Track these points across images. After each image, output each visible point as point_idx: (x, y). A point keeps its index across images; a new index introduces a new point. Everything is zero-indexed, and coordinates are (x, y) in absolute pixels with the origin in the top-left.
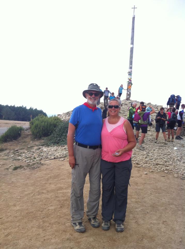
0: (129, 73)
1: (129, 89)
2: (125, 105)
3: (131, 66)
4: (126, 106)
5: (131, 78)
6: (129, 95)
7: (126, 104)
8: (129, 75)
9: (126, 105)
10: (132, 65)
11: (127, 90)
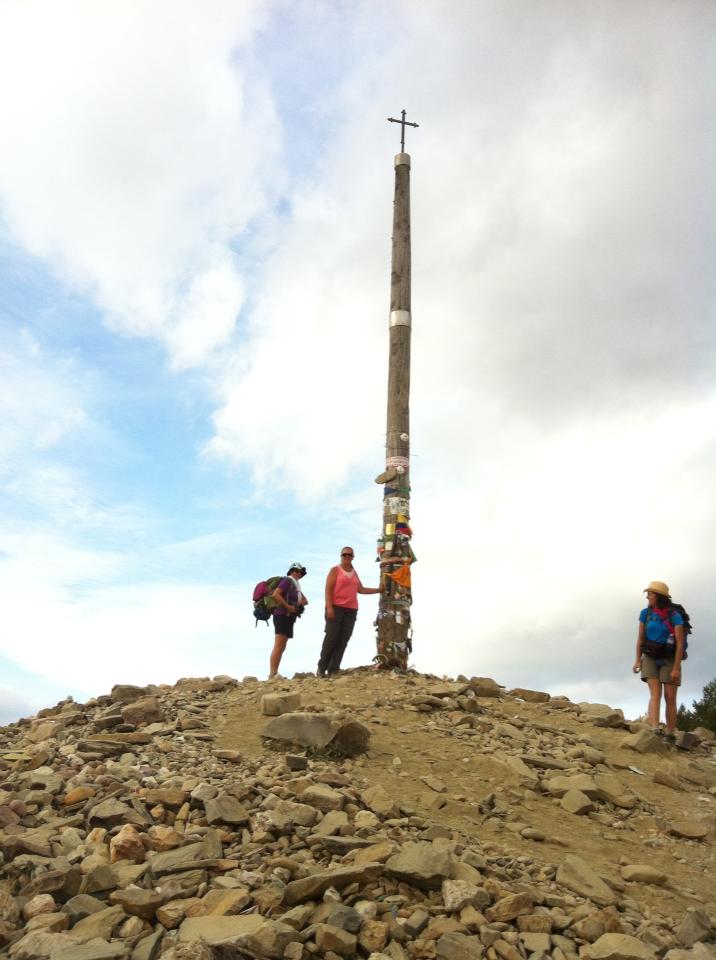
0: (392, 484)
1: (395, 590)
3: (403, 436)
5: (407, 517)
6: (394, 634)
8: (388, 492)
10: (406, 430)
11: (377, 597)
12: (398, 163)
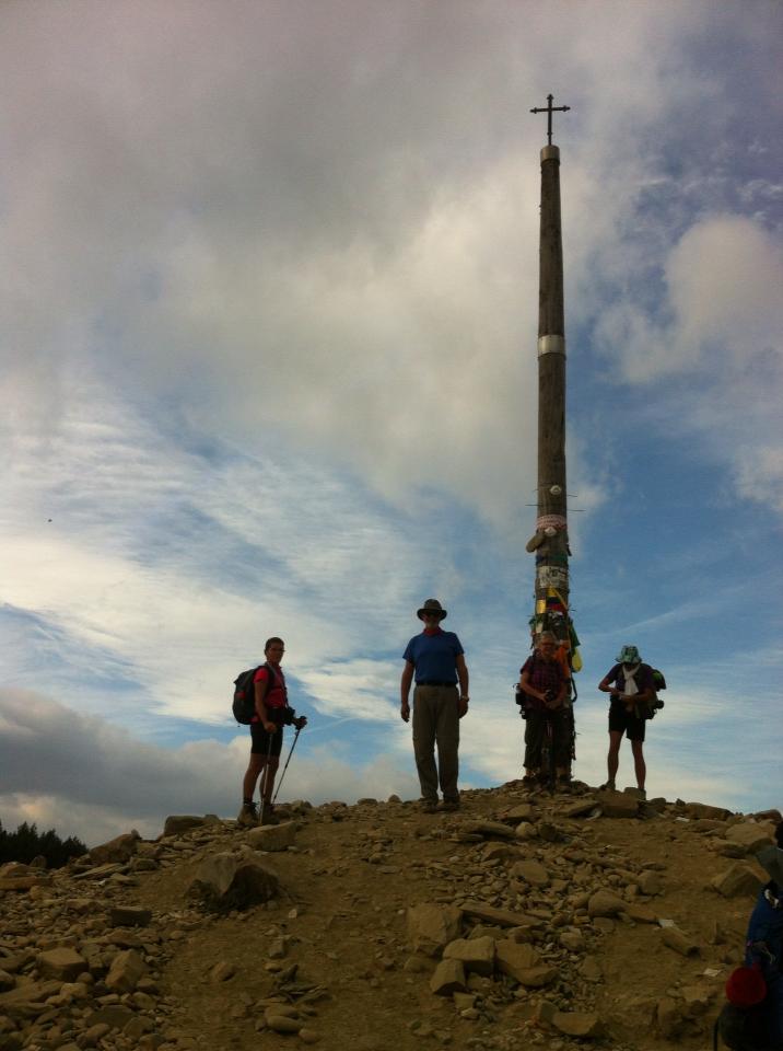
0: (546, 549)
2: (533, 839)
3: (554, 489)
4: (550, 852)
7: (550, 828)
8: (540, 561)
9: (553, 836)
12: (545, 157)
